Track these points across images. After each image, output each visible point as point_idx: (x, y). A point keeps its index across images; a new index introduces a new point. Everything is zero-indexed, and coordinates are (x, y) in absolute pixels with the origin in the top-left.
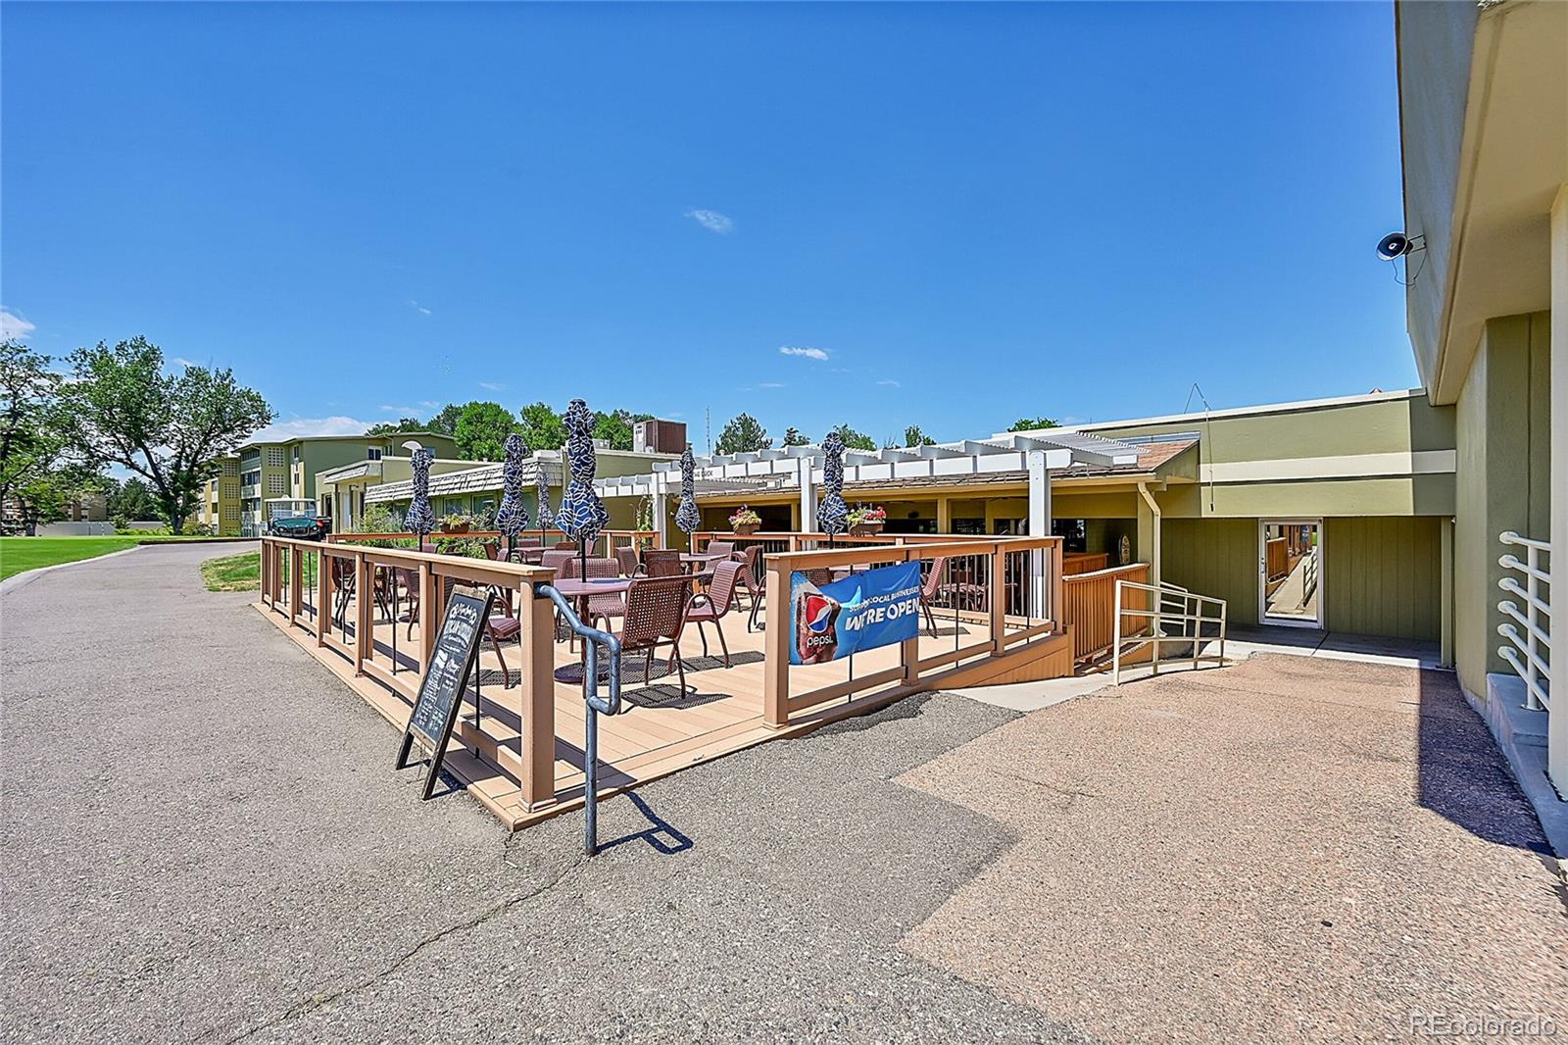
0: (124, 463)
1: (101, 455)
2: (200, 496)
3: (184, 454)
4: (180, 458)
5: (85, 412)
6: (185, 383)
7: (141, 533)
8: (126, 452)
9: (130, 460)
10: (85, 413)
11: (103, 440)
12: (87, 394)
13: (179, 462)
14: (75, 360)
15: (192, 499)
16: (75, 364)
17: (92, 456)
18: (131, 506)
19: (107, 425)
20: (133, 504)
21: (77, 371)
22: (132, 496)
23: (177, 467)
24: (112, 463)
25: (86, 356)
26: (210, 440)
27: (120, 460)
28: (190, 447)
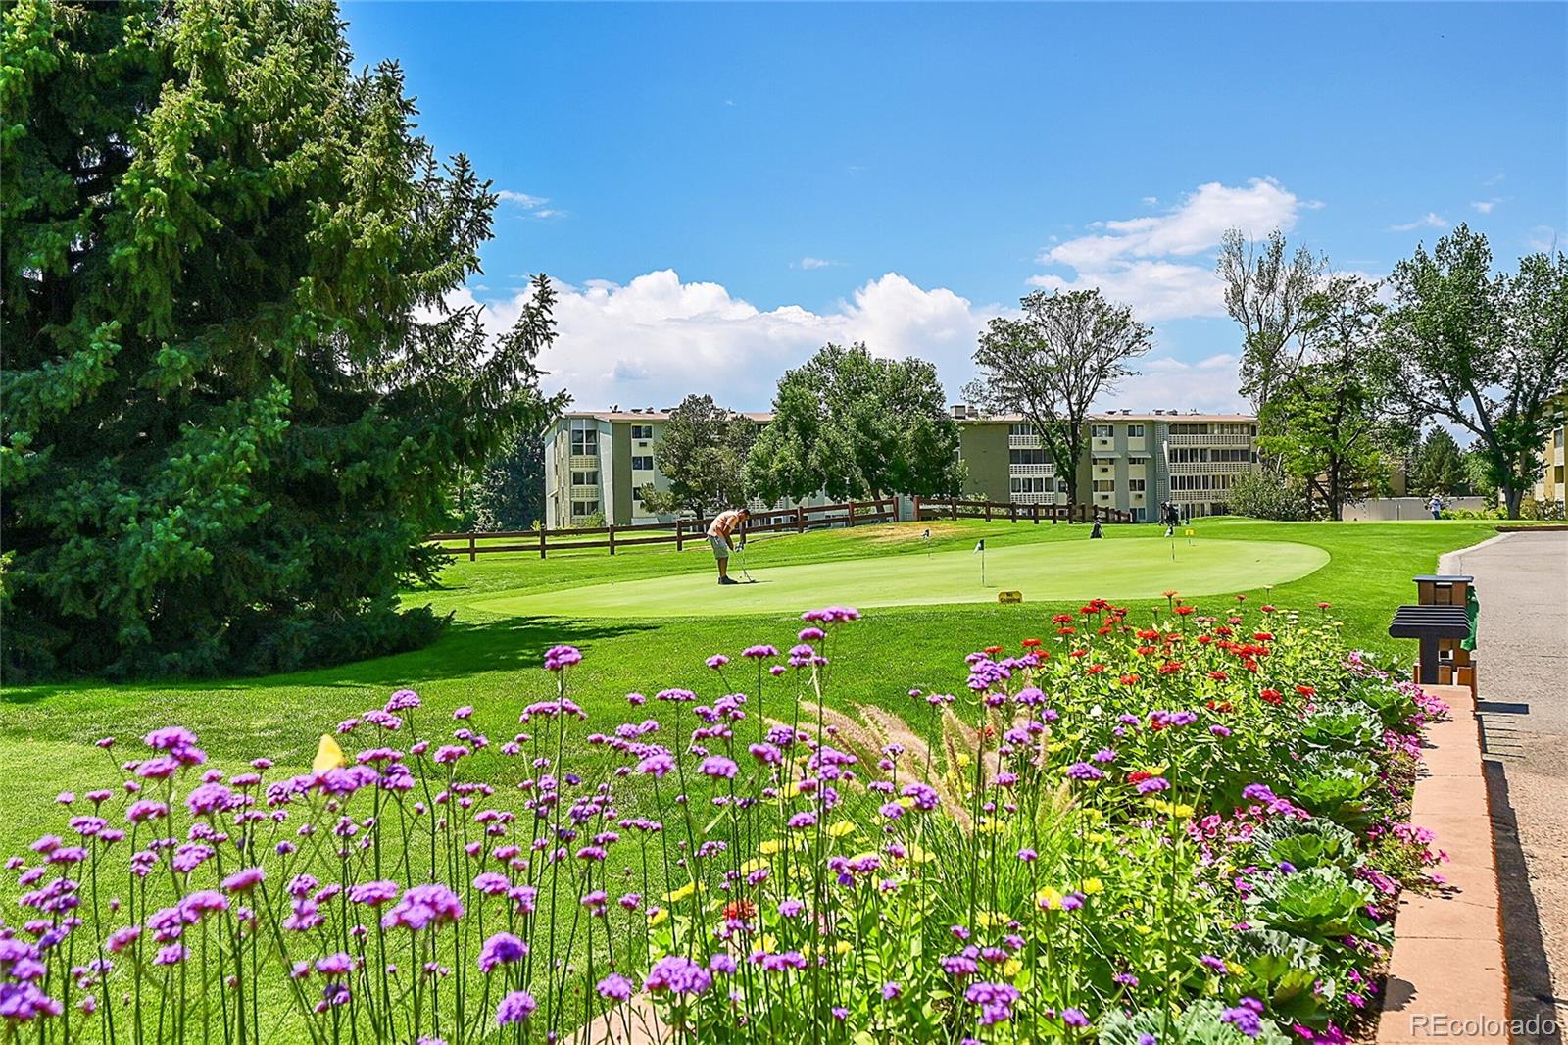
0: (1450, 415)
1: (1424, 405)
2: (1539, 457)
3: (1521, 394)
4: (1515, 400)
5: (1406, 348)
6: (1519, 284)
7: (1465, 516)
8: (1452, 399)
9: (1456, 411)
10: (1408, 351)
11: (1426, 385)
12: (1410, 324)
13: (1514, 405)
14: (1397, 279)
15: (1530, 462)
16: (1396, 284)
17: (1415, 408)
18: (1435, 472)
19: (1432, 365)
20: (1438, 470)
21: (1399, 293)
22: (1437, 456)
23: (1511, 414)
24: (1436, 416)
25: (1407, 270)
26: (1555, 367)
27: (1445, 411)
28: (1528, 382)
